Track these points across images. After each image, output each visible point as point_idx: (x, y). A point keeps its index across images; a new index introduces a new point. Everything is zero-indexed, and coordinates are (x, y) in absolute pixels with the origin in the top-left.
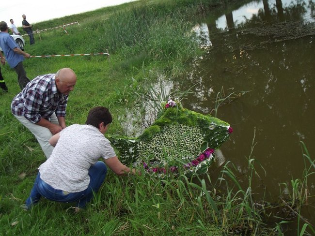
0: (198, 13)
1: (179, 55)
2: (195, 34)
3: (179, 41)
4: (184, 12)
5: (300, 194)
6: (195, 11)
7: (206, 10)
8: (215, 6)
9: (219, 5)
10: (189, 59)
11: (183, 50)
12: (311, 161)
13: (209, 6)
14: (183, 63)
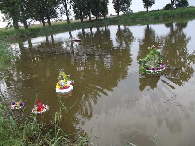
0: (14, 39)
1: (2, 58)
2: (12, 49)
3: (3, 52)
4: (6, 38)
5: (58, 118)
6: (12, 38)
7: (18, 38)
8: (23, 37)
9: (25, 36)
10: (8, 61)
11: (5, 56)
12: (62, 104)
13: (20, 36)
14: (5, 62)
